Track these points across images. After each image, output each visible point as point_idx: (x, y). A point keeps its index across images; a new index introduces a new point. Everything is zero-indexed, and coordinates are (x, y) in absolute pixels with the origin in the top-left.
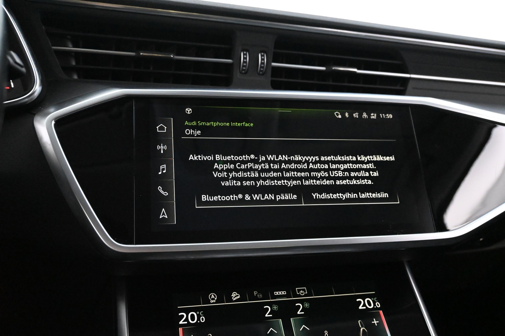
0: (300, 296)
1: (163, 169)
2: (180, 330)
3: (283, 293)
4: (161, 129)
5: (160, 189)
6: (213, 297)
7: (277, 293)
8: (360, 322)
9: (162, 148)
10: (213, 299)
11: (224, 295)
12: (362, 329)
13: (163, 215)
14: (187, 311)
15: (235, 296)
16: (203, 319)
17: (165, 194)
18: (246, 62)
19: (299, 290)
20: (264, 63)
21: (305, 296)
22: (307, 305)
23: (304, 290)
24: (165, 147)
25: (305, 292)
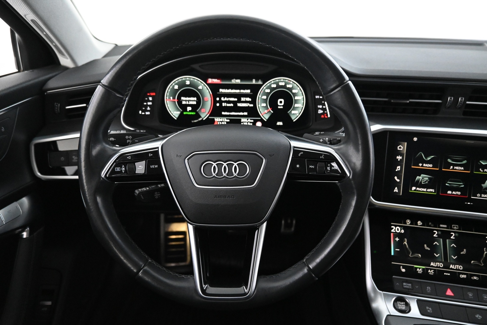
0: (454, 229)
1: (398, 169)
2: (392, 234)
3: (445, 226)
4: (400, 148)
5: (396, 178)
6: (408, 221)
7: (441, 226)
8: (485, 249)
9: (399, 158)
10: (408, 223)
11: (414, 222)
12: (485, 253)
13: (396, 190)
14: (396, 226)
15: (419, 223)
16: (403, 231)
17: (398, 180)
18: (451, 101)
19: (454, 226)
20: (462, 101)
21: (457, 230)
22: (457, 235)
23: (457, 227)
24: (401, 158)
25: (457, 228)
